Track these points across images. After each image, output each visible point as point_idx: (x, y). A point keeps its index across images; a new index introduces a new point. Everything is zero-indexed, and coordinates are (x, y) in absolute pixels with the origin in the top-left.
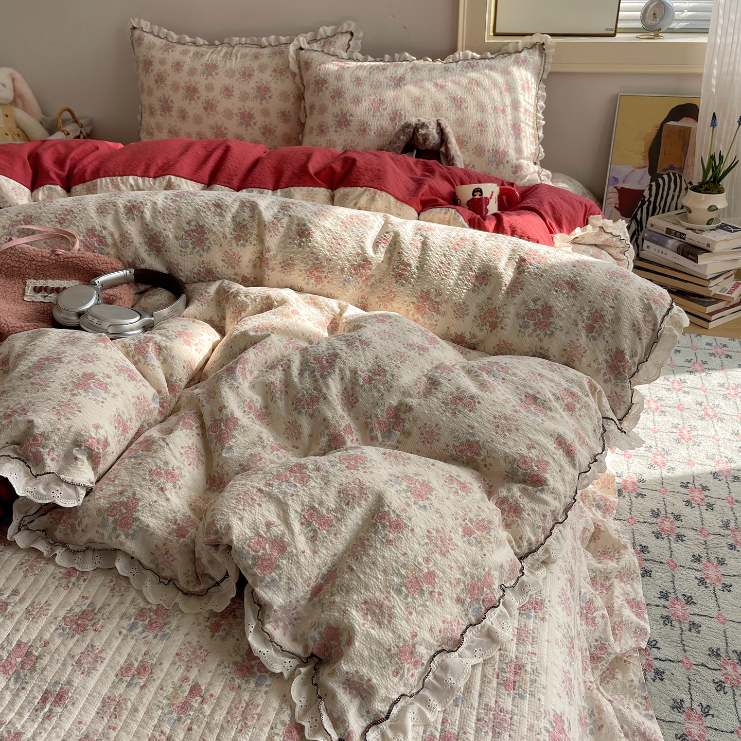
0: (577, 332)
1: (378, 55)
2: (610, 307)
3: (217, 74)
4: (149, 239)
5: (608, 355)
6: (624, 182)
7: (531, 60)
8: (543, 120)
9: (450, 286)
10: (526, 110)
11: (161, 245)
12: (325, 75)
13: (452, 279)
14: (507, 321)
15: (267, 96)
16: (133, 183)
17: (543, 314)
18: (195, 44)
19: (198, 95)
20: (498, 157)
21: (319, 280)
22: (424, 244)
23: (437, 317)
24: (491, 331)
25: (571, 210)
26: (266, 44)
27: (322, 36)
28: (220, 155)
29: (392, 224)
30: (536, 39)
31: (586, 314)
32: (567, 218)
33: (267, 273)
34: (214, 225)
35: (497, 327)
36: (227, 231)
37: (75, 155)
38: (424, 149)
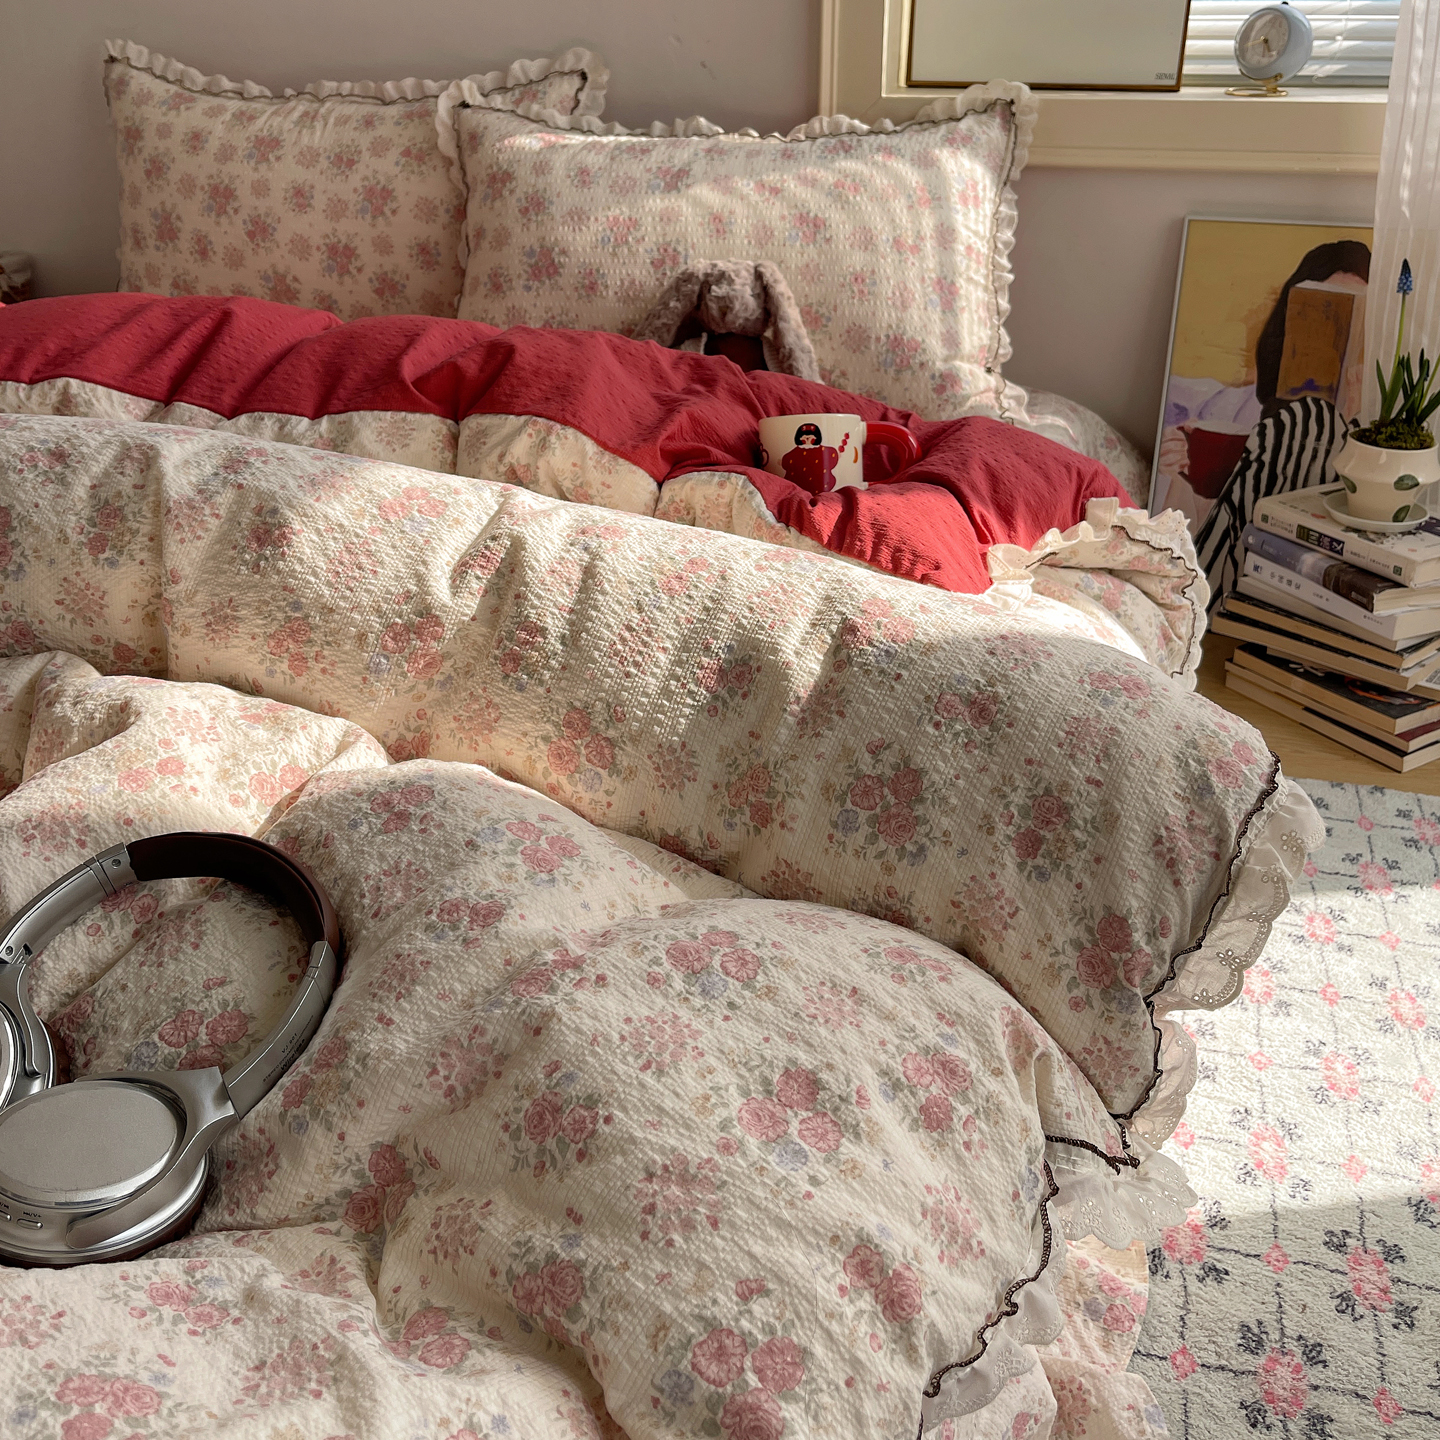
0: (990, 853)
1: (637, 123)
2: (1089, 780)
3: (278, 159)
5: (1081, 928)
6: (1200, 416)
7: (984, 138)
8: (1011, 271)
9: (648, 695)
10: (969, 248)
12: (510, 163)
13: (653, 675)
14: (796, 806)
15: (386, 210)
17: (895, 793)
18: (240, 95)
19: (236, 205)
20: (901, 352)
21: (299, 662)
22: (589, 572)
24: (757, 831)
25: (1040, 482)
26: (395, 96)
27: (518, 79)
30: (994, 93)
31: (1018, 798)
32: (1028, 504)
33: (172, 640)
34: (37, 506)
35: (772, 820)
36: (71, 523)
38: (723, 331)
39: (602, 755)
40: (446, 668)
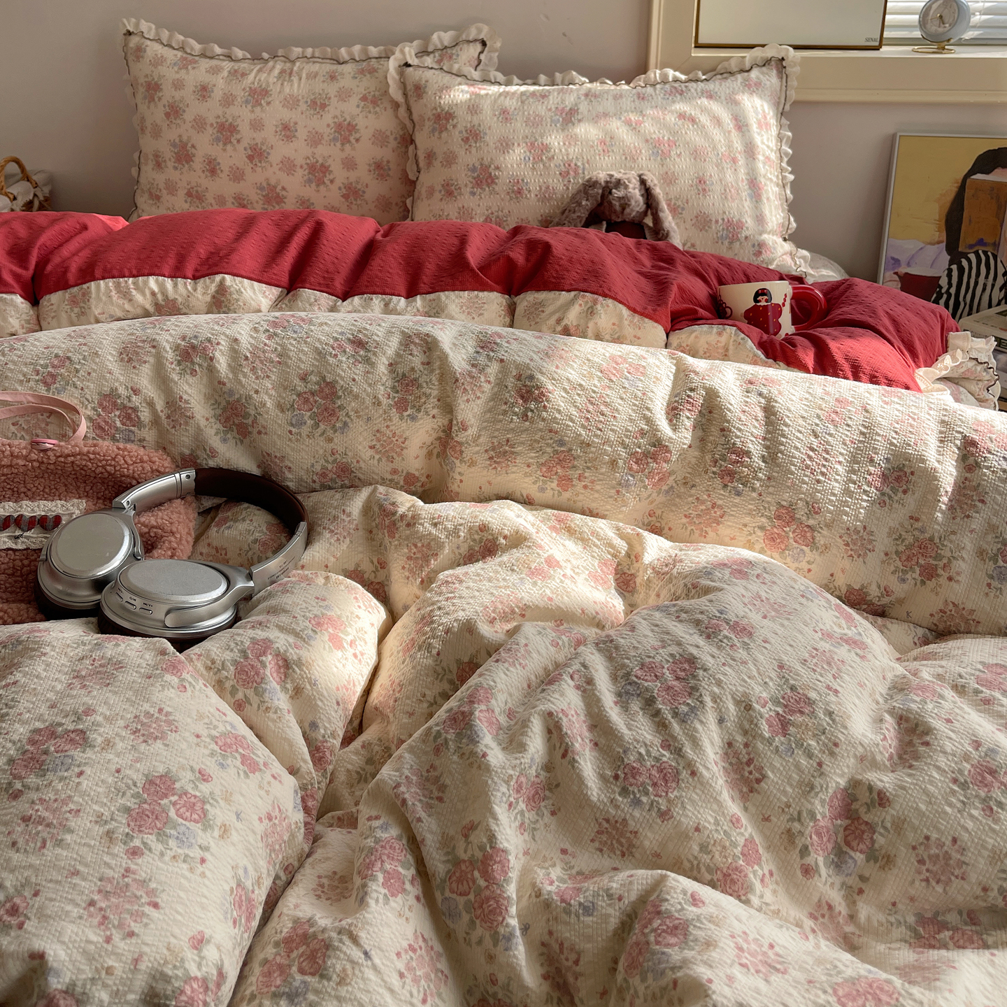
3: (269, 103)
4: (224, 410)
6: (909, 265)
7: (768, 84)
9: (834, 495)
10: (767, 157)
11: (249, 421)
12: (450, 106)
13: (836, 480)
14: (959, 565)
15: (352, 139)
16: (156, 289)
18: (229, 57)
19: (238, 137)
21: (565, 482)
22: (769, 411)
23: (809, 554)
24: (924, 583)
26: (347, 57)
27: (436, 45)
28: (306, 237)
29: (696, 373)
33: (458, 470)
34: (354, 380)
35: (938, 575)
36: (381, 391)
37: (45, 239)
38: (620, 220)
39: (805, 537)
40: (671, 481)
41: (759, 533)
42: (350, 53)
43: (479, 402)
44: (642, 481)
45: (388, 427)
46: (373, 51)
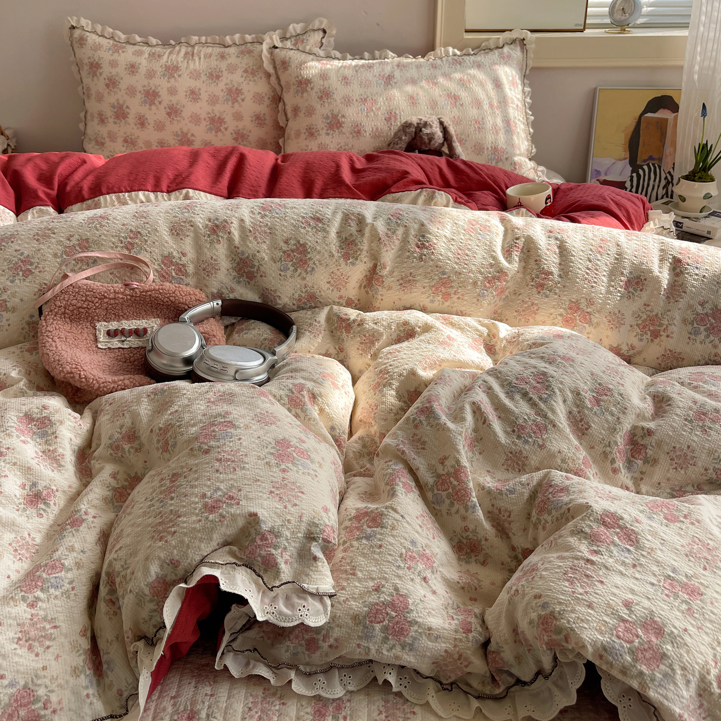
1: (357, 54)
3: (179, 76)
4: (238, 264)
6: (606, 174)
7: (514, 56)
8: (532, 115)
9: (602, 294)
11: (255, 270)
12: (308, 75)
13: (602, 286)
14: (673, 328)
15: (239, 99)
17: (714, 318)
18: (147, 44)
20: (498, 154)
22: (562, 248)
23: (589, 329)
24: (652, 340)
26: (230, 43)
27: (291, 34)
29: (518, 229)
30: (515, 35)
34: (317, 242)
35: (661, 335)
36: (334, 248)
37: (62, 170)
39: (585, 319)
40: (507, 293)
41: (560, 318)
42: (232, 40)
43: (393, 251)
44: (492, 293)
45: (338, 270)
46: (249, 38)
